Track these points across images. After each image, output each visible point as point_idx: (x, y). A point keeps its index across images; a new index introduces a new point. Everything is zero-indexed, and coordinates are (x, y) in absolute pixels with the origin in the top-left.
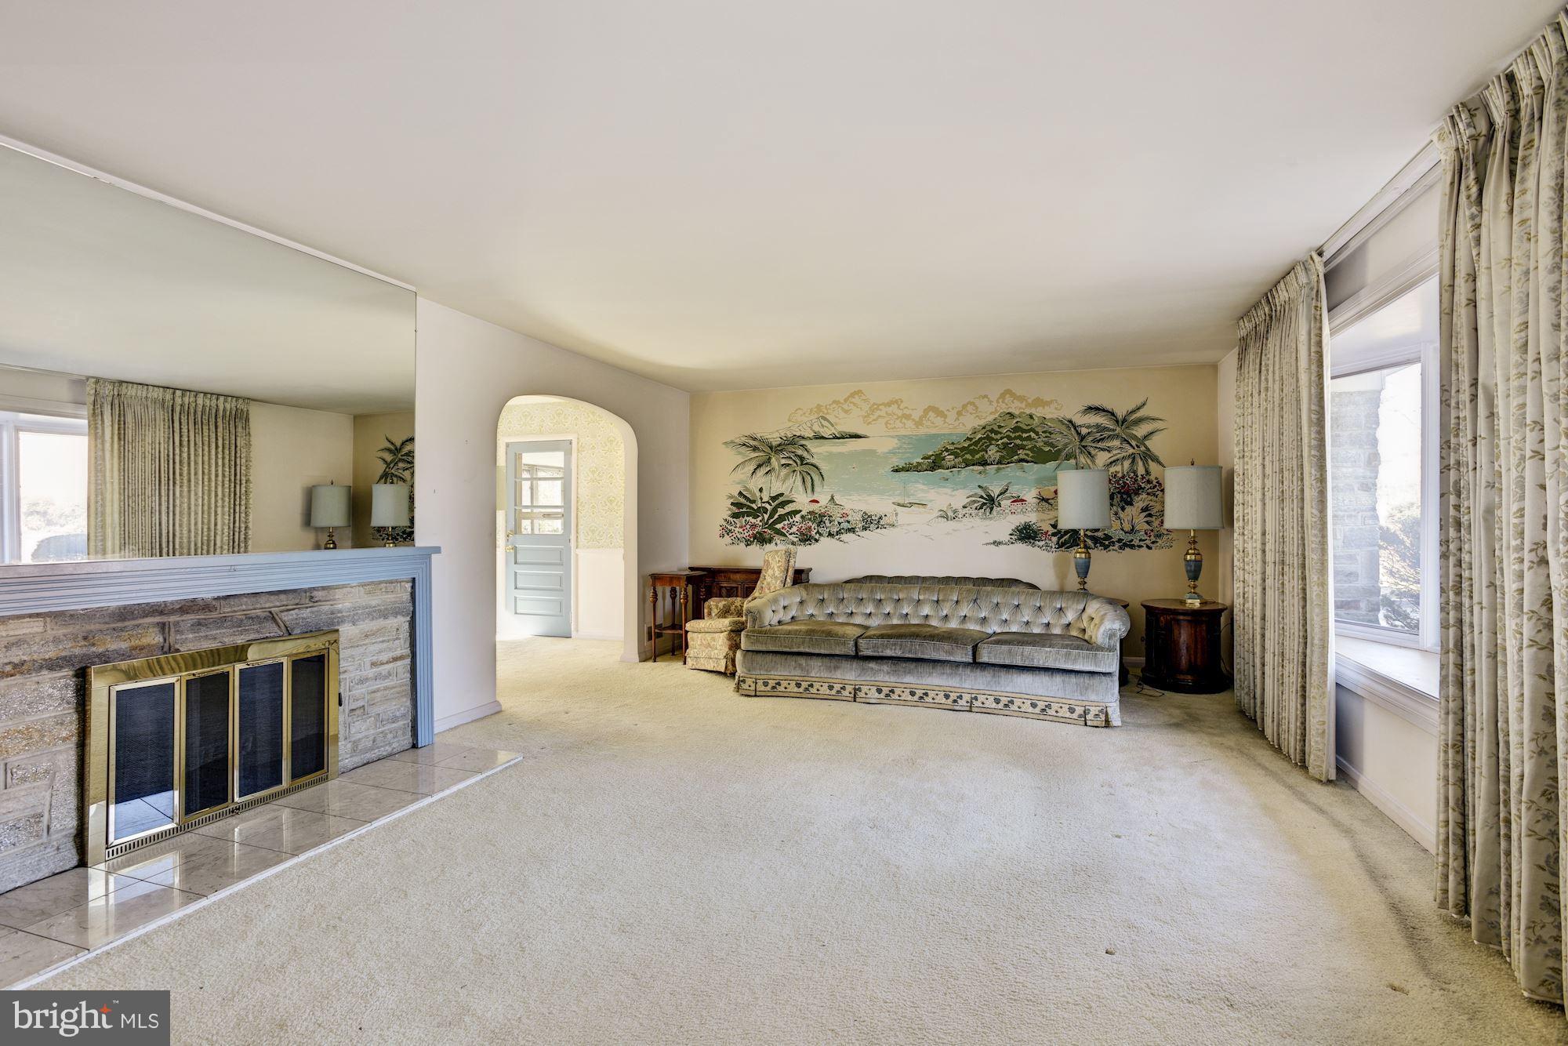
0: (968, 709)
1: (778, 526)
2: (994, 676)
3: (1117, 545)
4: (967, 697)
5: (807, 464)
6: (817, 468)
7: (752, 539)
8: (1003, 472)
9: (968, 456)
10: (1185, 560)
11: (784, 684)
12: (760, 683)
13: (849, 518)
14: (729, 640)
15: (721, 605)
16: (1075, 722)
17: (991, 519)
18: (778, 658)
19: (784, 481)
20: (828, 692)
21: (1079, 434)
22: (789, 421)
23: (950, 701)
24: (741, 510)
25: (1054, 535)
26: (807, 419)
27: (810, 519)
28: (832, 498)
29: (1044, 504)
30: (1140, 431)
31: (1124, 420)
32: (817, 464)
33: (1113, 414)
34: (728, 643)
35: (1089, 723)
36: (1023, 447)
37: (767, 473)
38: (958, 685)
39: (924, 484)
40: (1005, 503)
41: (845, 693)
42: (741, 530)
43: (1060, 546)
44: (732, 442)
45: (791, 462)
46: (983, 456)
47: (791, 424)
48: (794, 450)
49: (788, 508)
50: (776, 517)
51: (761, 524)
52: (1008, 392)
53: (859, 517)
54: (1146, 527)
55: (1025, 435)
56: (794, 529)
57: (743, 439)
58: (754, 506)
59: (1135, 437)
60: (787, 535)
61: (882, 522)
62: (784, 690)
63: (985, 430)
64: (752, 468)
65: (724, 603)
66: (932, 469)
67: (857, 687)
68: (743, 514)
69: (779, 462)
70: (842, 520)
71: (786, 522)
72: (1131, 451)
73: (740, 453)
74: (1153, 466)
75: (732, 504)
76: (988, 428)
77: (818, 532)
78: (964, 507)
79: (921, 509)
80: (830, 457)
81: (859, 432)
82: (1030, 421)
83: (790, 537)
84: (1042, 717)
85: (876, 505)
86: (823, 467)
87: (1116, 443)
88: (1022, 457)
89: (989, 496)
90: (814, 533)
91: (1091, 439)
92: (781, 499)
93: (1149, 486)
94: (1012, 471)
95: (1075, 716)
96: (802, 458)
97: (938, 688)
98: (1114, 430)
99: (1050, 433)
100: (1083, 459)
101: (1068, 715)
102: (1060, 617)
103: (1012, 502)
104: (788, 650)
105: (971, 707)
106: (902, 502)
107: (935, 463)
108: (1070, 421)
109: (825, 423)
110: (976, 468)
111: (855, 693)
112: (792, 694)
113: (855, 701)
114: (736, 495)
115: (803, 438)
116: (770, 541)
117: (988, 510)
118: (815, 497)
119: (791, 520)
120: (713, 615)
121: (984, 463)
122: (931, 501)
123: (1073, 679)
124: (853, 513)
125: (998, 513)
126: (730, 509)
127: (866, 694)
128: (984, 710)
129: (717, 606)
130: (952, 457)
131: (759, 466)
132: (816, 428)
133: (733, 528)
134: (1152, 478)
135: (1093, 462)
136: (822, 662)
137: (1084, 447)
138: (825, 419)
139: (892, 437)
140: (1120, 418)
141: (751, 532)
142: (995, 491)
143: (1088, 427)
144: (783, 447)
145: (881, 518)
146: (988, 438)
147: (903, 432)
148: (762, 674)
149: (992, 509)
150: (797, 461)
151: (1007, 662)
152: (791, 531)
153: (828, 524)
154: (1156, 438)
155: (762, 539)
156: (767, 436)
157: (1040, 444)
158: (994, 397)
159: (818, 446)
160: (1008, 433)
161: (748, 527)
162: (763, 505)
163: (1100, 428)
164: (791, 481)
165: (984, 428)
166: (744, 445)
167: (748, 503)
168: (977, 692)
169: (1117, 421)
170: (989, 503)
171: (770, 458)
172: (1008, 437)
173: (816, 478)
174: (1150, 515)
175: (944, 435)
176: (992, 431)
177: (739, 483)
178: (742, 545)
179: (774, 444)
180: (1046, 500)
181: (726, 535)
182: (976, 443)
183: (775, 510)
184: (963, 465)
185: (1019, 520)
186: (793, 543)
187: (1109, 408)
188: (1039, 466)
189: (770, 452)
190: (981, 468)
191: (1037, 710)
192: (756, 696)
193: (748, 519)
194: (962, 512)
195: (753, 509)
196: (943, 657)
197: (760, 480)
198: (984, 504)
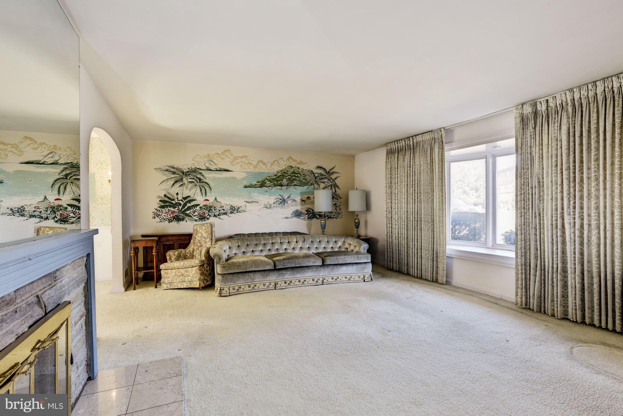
0: (321, 284)
1: (188, 212)
2: (332, 269)
3: (327, 217)
4: (321, 279)
5: (202, 182)
6: (208, 184)
7: (172, 219)
8: (288, 189)
9: (275, 182)
10: (355, 222)
11: (242, 287)
12: (231, 289)
13: (224, 208)
14: (200, 270)
15: (176, 253)
16: (361, 281)
17: (284, 208)
18: (240, 275)
19: (190, 190)
20: (263, 287)
21: (315, 176)
22: (193, 160)
23: (315, 282)
24: (166, 204)
25: (307, 214)
26: (202, 161)
27: (204, 209)
28: (216, 199)
29: (303, 202)
30: (333, 176)
31: (329, 172)
32: (208, 182)
33: (325, 170)
34: (200, 272)
35: (366, 281)
36: (296, 180)
37: (181, 186)
38: (318, 275)
39: (257, 193)
40: (289, 202)
41: (271, 286)
42: (166, 214)
43: (309, 218)
44: (160, 168)
45: (194, 181)
46: (281, 182)
47: (193, 162)
48: (196, 175)
49: (193, 203)
50: (186, 207)
51: (177, 211)
52: (290, 157)
53: (229, 208)
54: (335, 211)
55: (296, 175)
56: (196, 213)
57: (167, 167)
58: (173, 202)
59: (332, 179)
60: (192, 216)
61: (239, 210)
62: (243, 290)
63: (282, 172)
64: (172, 183)
65: (177, 252)
66: (261, 187)
67: (276, 283)
68: (167, 206)
69: (187, 180)
70: (221, 209)
71: (192, 210)
72: (331, 183)
73: (164, 174)
74: (337, 189)
75: (160, 201)
76: (283, 171)
77: (209, 215)
78: (274, 203)
79: (257, 204)
80: (214, 179)
81: (228, 169)
82: (298, 170)
83: (194, 217)
84: (349, 282)
85: (237, 202)
86: (211, 184)
87: (326, 180)
88: (295, 184)
89: (283, 199)
90: (207, 215)
91: (318, 178)
92: (189, 199)
93: (336, 196)
94: (292, 189)
95: (360, 279)
96: (200, 179)
97: (309, 277)
98: (326, 176)
99: (306, 175)
100: (316, 186)
101: (358, 279)
102: (336, 244)
103: (292, 201)
104: (244, 271)
105: (323, 282)
106: (248, 201)
107: (262, 185)
108: (312, 171)
109: (212, 163)
110: (278, 187)
111: (275, 286)
112: (247, 292)
113: (275, 289)
114: (163, 196)
115: (201, 169)
116: (183, 220)
117: (283, 204)
118: (207, 198)
119: (194, 209)
120: (173, 259)
121: (281, 185)
122: (261, 201)
123: (360, 266)
124: (226, 206)
125: (287, 205)
126: (159, 204)
127: (280, 285)
128: (328, 283)
129: (174, 255)
130: (269, 182)
131: (176, 182)
132: (207, 165)
133: (161, 213)
134: (337, 193)
135: (319, 187)
136: (261, 274)
137: (316, 181)
138: (212, 161)
139: (244, 172)
140: (327, 171)
141: (172, 216)
142: (286, 197)
143: (318, 174)
144: (189, 173)
145: (239, 208)
146: (283, 175)
147: (248, 170)
148: (232, 285)
149: (284, 204)
150: (198, 180)
151: (336, 263)
152: (194, 215)
153: (214, 211)
154: (338, 179)
155: (178, 219)
156: (180, 167)
157: (302, 179)
158: (285, 159)
159: (208, 174)
160: (290, 174)
161: (170, 213)
162: (179, 202)
163: (321, 175)
164: (194, 190)
165: (281, 171)
166: (167, 170)
167: (170, 201)
168: (325, 276)
169: (326, 172)
170: (283, 201)
171: (182, 178)
172: (290, 175)
173: (207, 189)
174: (336, 207)
175: (266, 173)
176: (284, 173)
177: (164, 190)
178: (167, 222)
179: (185, 171)
180: (304, 201)
181: (156, 217)
182: (278, 177)
183: (185, 204)
184: (273, 186)
185: (294, 209)
186: (196, 221)
187: (324, 167)
188: (301, 187)
189: (183, 175)
190: (280, 187)
191: (347, 279)
192: (230, 295)
193: (170, 209)
194: (273, 205)
195: (173, 203)
196: (311, 264)
197: (176, 188)
198: (282, 202)
